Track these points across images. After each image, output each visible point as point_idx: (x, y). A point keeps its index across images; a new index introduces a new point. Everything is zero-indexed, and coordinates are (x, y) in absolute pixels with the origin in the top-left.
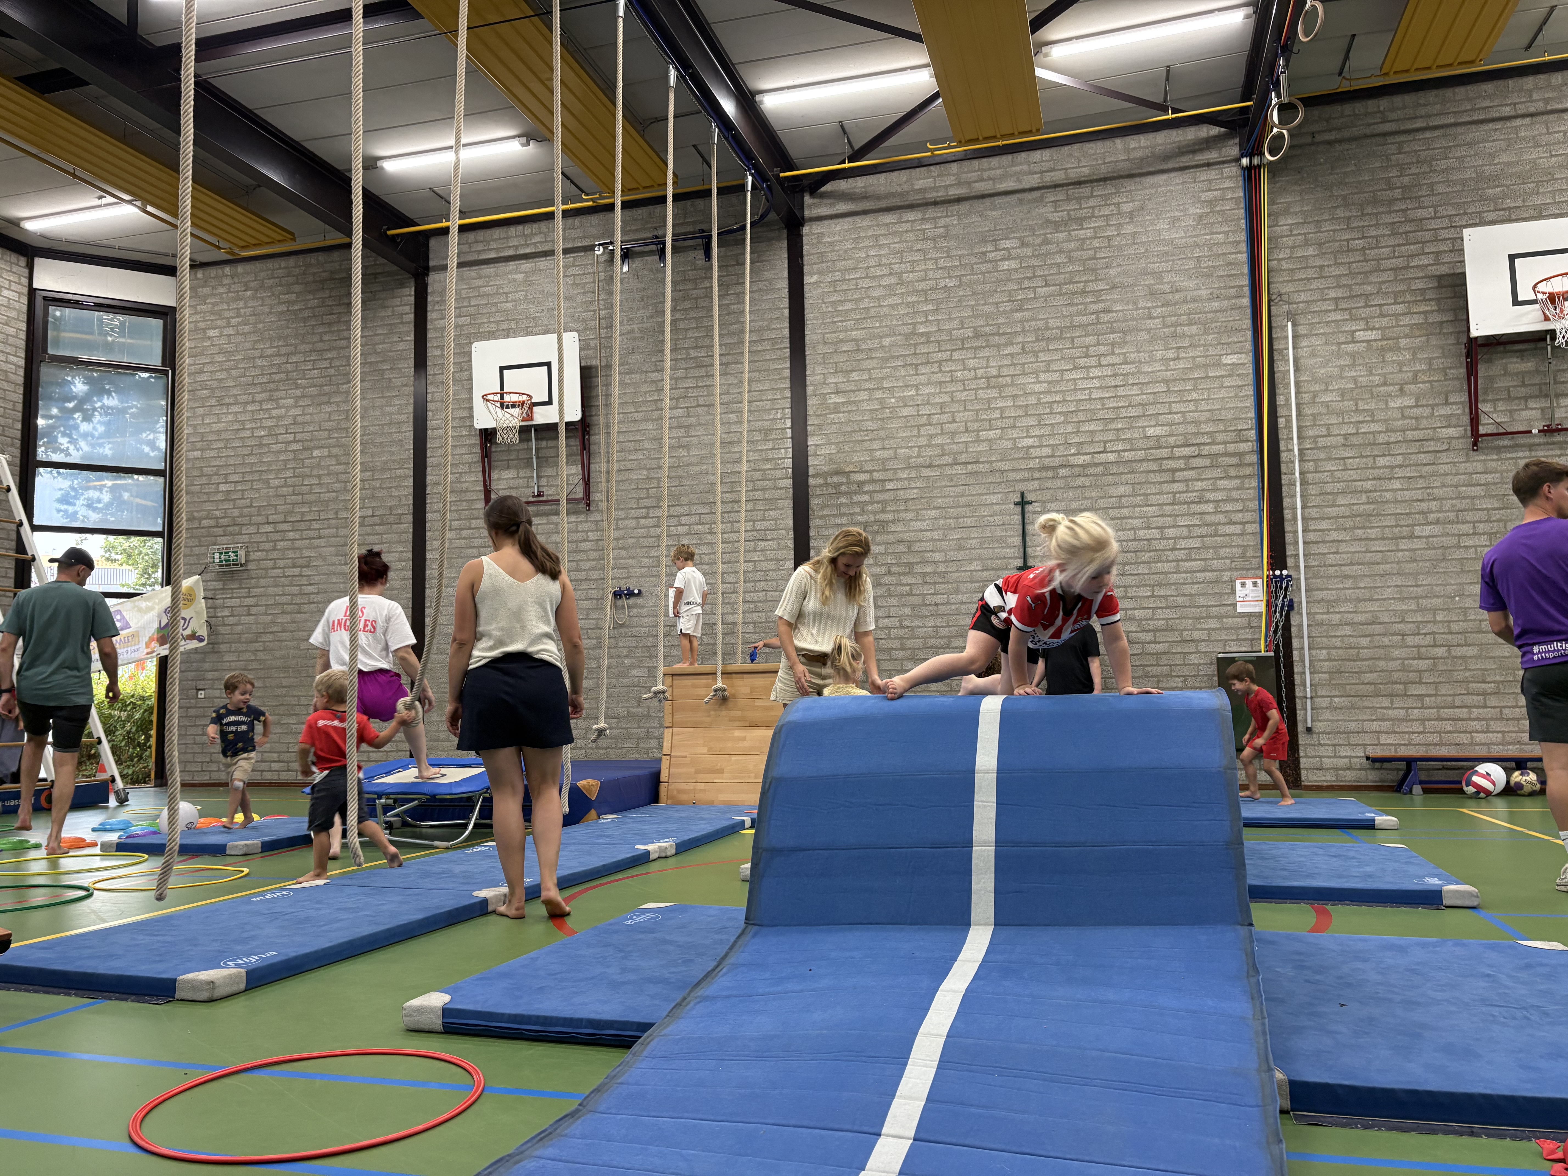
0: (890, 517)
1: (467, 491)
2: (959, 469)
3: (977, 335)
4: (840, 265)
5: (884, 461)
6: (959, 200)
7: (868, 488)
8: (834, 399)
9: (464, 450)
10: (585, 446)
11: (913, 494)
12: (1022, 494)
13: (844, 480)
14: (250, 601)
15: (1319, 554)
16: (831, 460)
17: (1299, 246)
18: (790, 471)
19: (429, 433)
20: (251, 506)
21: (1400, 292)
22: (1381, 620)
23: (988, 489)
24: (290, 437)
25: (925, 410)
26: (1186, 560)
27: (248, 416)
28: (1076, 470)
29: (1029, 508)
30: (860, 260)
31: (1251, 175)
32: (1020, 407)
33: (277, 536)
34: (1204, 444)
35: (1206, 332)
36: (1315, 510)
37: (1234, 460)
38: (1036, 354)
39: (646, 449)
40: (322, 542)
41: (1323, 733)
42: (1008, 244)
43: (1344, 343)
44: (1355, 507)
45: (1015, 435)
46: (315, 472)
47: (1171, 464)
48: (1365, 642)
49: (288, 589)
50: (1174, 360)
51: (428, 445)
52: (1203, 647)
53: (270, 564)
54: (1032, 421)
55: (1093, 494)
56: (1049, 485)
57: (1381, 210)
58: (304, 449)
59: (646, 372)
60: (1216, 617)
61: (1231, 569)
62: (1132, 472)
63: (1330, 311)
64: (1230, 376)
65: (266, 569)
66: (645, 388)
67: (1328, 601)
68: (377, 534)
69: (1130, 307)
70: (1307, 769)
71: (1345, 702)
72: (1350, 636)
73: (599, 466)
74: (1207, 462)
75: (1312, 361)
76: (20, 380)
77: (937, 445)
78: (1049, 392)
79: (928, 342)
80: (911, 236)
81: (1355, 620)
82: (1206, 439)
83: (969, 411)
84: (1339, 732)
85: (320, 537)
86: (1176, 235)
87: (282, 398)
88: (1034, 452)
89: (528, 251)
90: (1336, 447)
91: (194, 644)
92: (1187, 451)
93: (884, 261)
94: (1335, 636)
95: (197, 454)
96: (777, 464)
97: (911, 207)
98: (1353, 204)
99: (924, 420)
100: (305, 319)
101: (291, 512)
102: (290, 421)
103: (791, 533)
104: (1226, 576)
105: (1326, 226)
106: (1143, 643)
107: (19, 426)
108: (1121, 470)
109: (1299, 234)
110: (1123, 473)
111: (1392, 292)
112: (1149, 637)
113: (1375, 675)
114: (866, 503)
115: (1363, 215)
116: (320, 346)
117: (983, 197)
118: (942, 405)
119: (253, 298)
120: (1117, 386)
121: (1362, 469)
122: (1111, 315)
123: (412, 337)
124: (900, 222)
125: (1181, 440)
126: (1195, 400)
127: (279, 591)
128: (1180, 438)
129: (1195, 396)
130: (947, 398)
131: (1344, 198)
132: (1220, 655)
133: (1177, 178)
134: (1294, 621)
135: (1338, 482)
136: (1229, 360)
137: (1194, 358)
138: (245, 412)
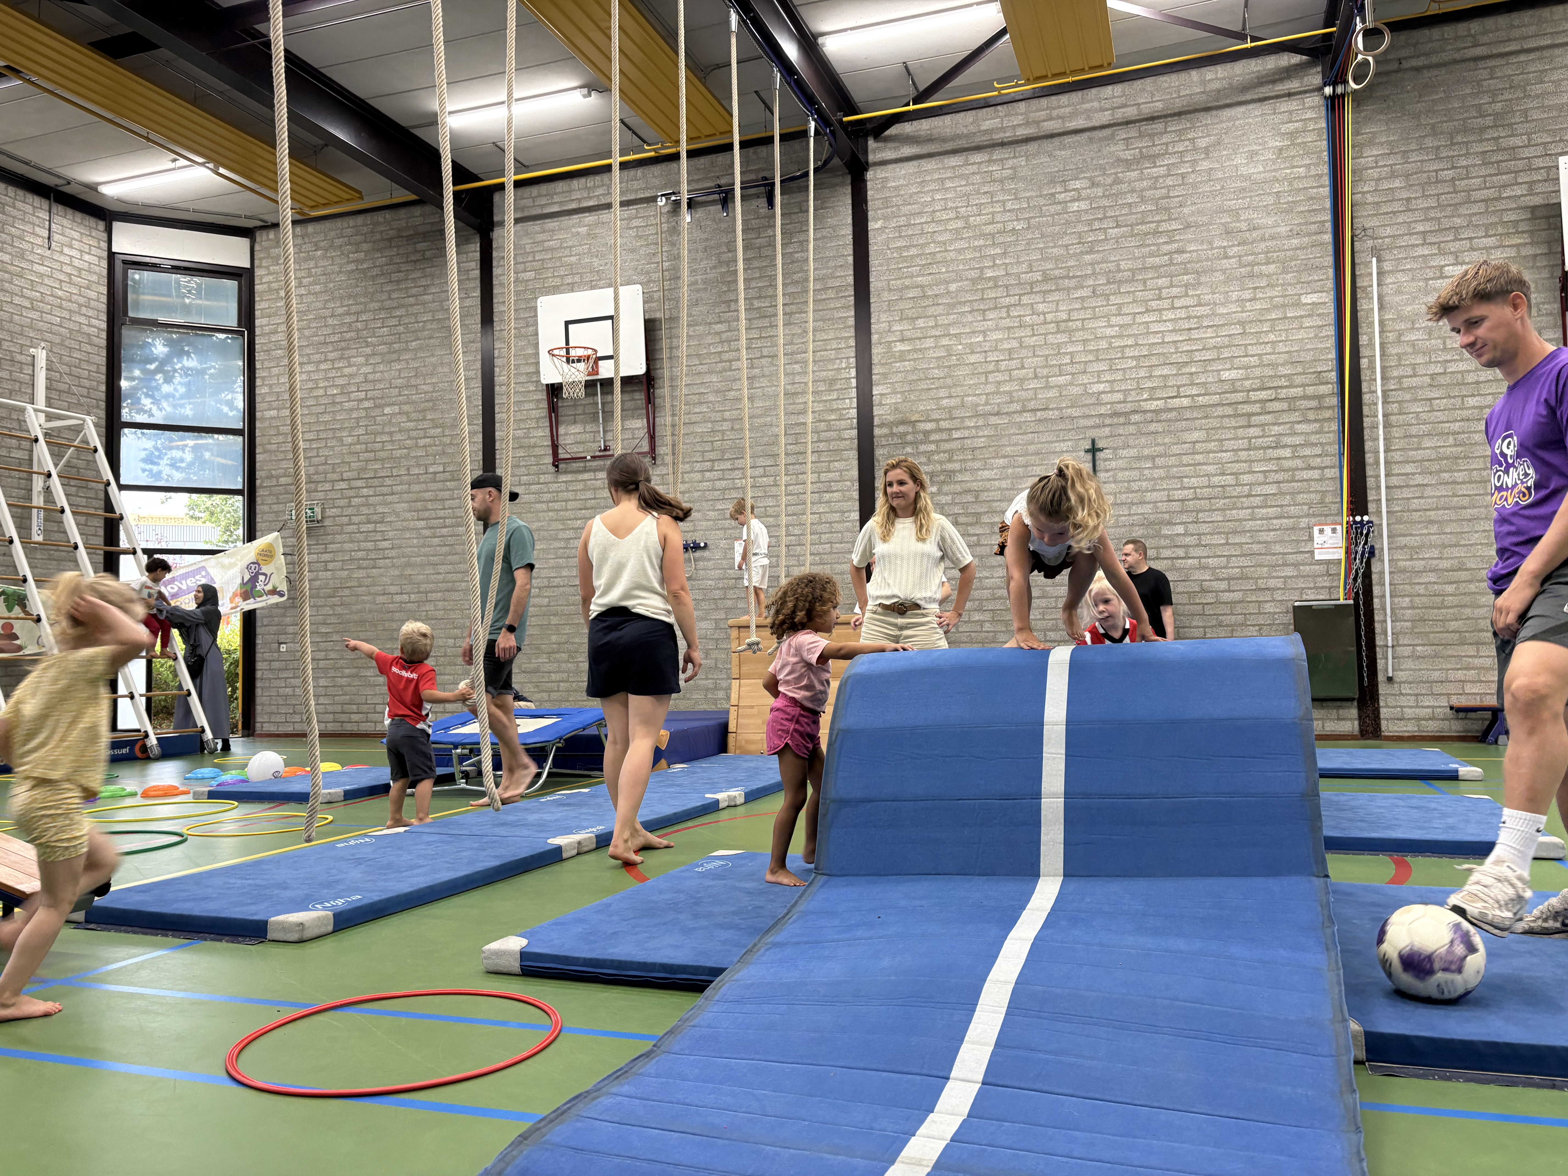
0: (956, 466)
1: (534, 446)
2: (1028, 416)
3: (1046, 279)
4: (906, 209)
5: (950, 409)
6: (1027, 140)
7: (934, 437)
8: (900, 347)
9: (532, 406)
10: (650, 400)
11: (980, 442)
12: (1093, 442)
13: (910, 430)
14: (326, 557)
15: (1403, 499)
16: (896, 409)
17: (1385, 178)
18: (855, 421)
19: (497, 388)
20: (326, 464)
21: (1491, 224)
22: (1468, 566)
23: (1058, 436)
24: (362, 395)
25: (992, 357)
26: (1261, 507)
27: (321, 375)
28: (1149, 416)
29: (1099, 455)
30: (925, 204)
31: (1334, 104)
32: (1091, 351)
33: (352, 493)
34: (1281, 387)
35: (1285, 271)
36: (1399, 453)
37: (1313, 403)
38: (1107, 296)
39: (711, 402)
40: (395, 498)
41: (1404, 682)
42: (1078, 184)
43: (1432, 279)
44: (1441, 450)
45: (1086, 381)
46: (387, 430)
47: (1247, 409)
48: (1450, 589)
49: (363, 545)
50: (1250, 300)
51: (497, 401)
52: (1278, 596)
53: (345, 520)
54: (1103, 366)
55: (1166, 440)
56: (1121, 432)
57: (1472, 138)
58: (375, 406)
59: (710, 324)
60: (1293, 565)
61: (1308, 516)
62: (1206, 417)
63: (1417, 246)
64: (1309, 316)
65: (342, 525)
66: (709, 339)
67: (1412, 548)
68: (448, 490)
69: (1205, 247)
70: (1387, 719)
71: (1429, 650)
72: (1435, 583)
73: (664, 420)
74: (1285, 405)
75: (1397, 299)
76: (103, 343)
77: (1005, 392)
78: (1121, 336)
79: (996, 286)
80: (977, 178)
81: (1440, 567)
82: (1284, 382)
83: (1038, 356)
84: (1422, 682)
85: (393, 494)
86: (1255, 170)
87: (353, 357)
88: (1105, 398)
89: (591, 203)
90: (1422, 388)
91: (275, 599)
92: (1263, 395)
93: (950, 204)
94: (1419, 584)
95: (273, 413)
96: (841, 414)
97: (978, 148)
98: (1442, 133)
99: (991, 367)
100: (374, 278)
101: (364, 469)
102: (361, 379)
103: (856, 485)
104: (1303, 523)
105: (1414, 157)
106: (1216, 592)
107: (103, 388)
108: (1195, 415)
109: (1385, 166)
110: (1197, 418)
111: (1483, 225)
112: (1223, 585)
113: (1460, 622)
114: (933, 452)
115: (1452, 144)
116: (388, 304)
117: (1052, 136)
118: (1010, 351)
119: (324, 257)
120: (1190, 329)
121: (1449, 409)
122: (1185, 256)
123: (477, 293)
124: (967, 164)
125: (1257, 383)
126: (1273, 342)
127: (355, 546)
128: (1256, 381)
129: (1272, 337)
130: (1015, 344)
131: (1433, 126)
132: (1297, 604)
133: (1255, 110)
134: (1375, 568)
135: (1424, 424)
136: (1308, 299)
137: (1271, 298)
138: (318, 371)
